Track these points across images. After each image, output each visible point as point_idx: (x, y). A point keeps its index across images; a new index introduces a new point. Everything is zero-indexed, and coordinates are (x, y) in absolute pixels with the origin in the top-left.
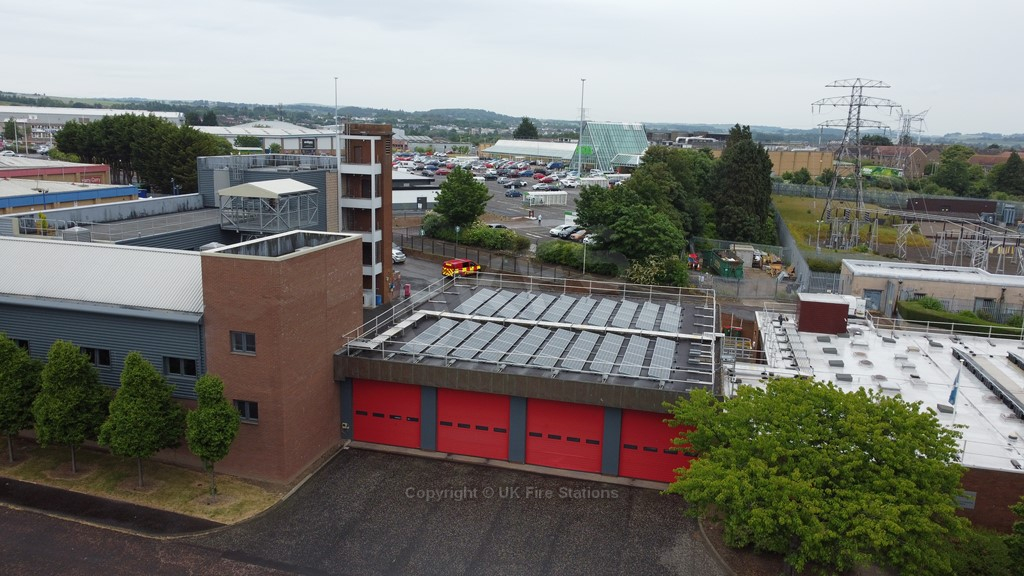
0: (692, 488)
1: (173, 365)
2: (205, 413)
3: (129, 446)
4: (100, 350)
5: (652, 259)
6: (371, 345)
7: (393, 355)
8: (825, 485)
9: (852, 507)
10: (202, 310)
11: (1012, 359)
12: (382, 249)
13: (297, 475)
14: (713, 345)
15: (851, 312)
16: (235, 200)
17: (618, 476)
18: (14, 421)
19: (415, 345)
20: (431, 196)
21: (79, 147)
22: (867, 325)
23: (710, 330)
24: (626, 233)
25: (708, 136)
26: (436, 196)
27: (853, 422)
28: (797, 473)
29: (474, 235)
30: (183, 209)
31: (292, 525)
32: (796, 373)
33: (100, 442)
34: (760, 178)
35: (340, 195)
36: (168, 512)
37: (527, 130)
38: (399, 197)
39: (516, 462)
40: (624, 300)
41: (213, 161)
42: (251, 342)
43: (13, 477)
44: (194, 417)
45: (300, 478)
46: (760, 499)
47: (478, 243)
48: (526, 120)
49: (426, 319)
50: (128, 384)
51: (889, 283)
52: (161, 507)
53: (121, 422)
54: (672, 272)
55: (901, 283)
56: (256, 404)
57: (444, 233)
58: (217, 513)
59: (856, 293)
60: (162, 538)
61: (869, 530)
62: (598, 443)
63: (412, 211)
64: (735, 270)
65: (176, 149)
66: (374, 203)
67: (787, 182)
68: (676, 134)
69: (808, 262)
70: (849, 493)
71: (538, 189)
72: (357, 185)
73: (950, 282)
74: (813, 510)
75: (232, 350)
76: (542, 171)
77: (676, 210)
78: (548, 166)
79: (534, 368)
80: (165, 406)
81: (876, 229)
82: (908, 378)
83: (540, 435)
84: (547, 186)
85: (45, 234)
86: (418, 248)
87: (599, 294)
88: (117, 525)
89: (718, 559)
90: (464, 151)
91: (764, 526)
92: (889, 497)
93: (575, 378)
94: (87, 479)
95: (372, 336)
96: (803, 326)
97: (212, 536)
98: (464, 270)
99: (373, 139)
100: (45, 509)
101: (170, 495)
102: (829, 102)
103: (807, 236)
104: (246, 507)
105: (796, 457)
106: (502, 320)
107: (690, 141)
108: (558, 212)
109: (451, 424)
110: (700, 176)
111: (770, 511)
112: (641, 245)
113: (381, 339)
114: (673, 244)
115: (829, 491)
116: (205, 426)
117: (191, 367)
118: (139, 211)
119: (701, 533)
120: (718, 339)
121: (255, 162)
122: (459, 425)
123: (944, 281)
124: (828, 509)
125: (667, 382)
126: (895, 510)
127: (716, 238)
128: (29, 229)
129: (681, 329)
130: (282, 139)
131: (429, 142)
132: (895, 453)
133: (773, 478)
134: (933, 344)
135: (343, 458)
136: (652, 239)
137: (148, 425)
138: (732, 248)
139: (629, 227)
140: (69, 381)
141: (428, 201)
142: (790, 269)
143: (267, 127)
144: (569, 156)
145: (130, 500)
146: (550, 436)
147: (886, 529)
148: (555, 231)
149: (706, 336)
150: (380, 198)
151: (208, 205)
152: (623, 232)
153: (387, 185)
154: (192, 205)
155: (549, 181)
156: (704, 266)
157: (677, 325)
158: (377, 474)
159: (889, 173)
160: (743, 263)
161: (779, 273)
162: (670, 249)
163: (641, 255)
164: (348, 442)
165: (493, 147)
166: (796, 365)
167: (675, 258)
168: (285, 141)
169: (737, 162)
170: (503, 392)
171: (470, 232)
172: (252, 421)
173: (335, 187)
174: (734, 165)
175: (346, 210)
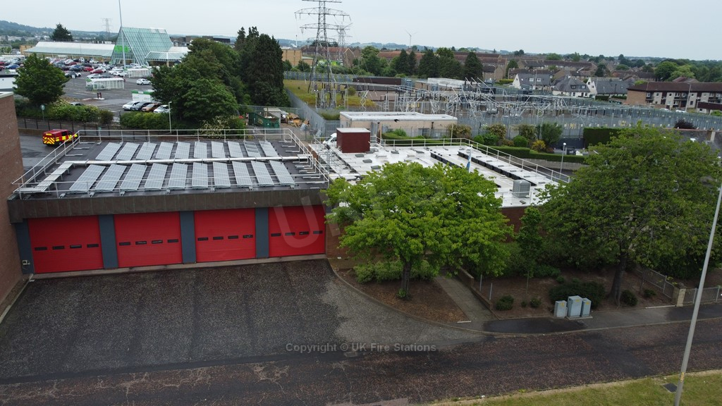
5: (218, 119)
7: (65, 195)
11: (461, 155)
17: (269, 257)
19: (81, 185)
23: (302, 152)
24: (197, 100)
29: (60, 111)
37: (61, 34)
39: (190, 263)
47: (65, 118)
48: (59, 27)
49: (73, 167)
51: (372, 123)
55: (379, 123)
57: (28, 111)
62: (252, 236)
64: (274, 124)
79: (193, 189)
81: (347, 95)
83: (207, 239)
84: (100, 75)
90: (7, 52)
95: (35, 183)
98: (64, 138)
102: (305, 12)
106: (142, 161)
112: (209, 109)
113: (45, 184)
119: (339, 280)
120: (310, 157)
122: (137, 243)
125: (295, 185)
127: (252, 105)
129: (280, 155)
134: (418, 152)
136: (217, 104)
138: (266, 110)
144: (109, 54)
146: (214, 238)
148: (128, 106)
149: (301, 157)
152: (194, 100)
155: (100, 72)
156: (250, 124)
157: (276, 153)
158: (75, 294)
159: (335, 65)
160: (278, 119)
161: (301, 125)
162: (231, 111)
163: (210, 117)
164: (32, 276)
165: (33, 48)
166: (354, 171)
167: (234, 117)
169: (260, 50)
170: (175, 209)
171: (54, 110)
174: (258, 52)
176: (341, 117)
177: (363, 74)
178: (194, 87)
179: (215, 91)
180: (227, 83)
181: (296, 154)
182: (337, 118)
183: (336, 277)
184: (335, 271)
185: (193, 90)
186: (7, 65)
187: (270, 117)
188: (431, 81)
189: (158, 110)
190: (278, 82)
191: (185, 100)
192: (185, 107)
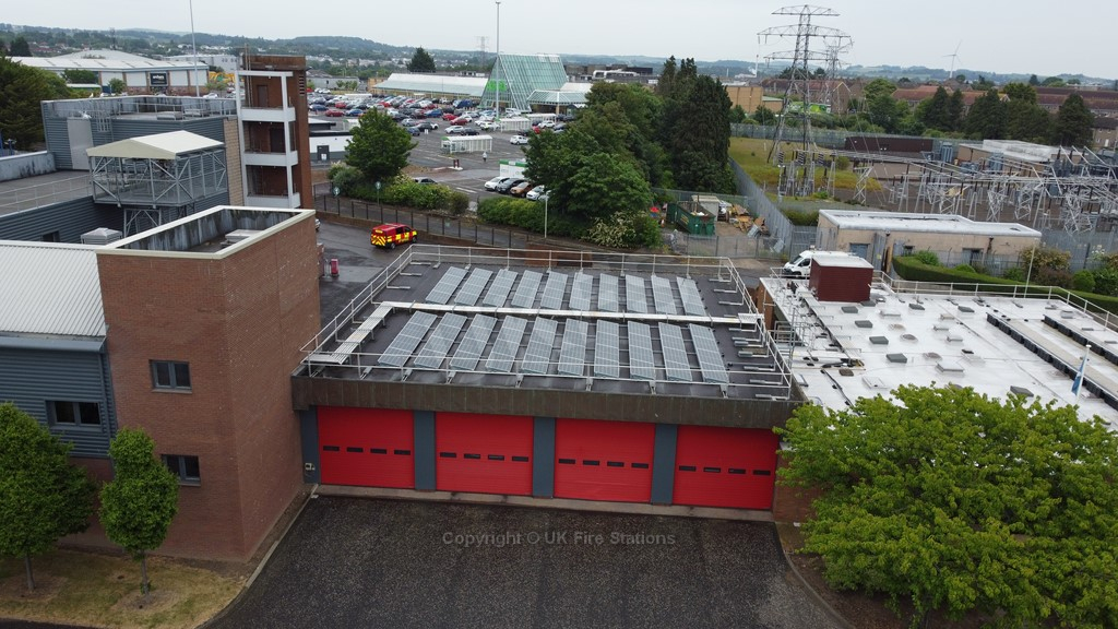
1: (62, 411)
2: (129, 486)
3: (11, 541)
5: (618, 217)
6: (339, 356)
7: (368, 371)
10: (103, 332)
11: (1048, 321)
13: (259, 545)
17: (673, 504)
19: (394, 354)
20: (338, 144)
22: (884, 289)
23: (745, 310)
24: (588, 187)
25: (628, 69)
26: (347, 144)
29: (400, 192)
30: (28, 174)
32: (843, 355)
34: (720, 119)
35: (243, 149)
37: (422, 62)
39: (543, 497)
41: (63, 106)
42: (183, 375)
44: (112, 493)
45: (263, 549)
47: (406, 202)
48: (420, 51)
49: (394, 313)
51: (876, 234)
52: (70, 622)
54: (642, 231)
55: (888, 235)
56: (196, 458)
57: (360, 189)
59: (842, 248)
62: (647, 466)
64: (707, 225)
66: (289, 159)
68: (594, 67)
69: (782, 211)
71: (452, 133)
72: (265, 136)
73: (939, 232)
75: (154, 387)
76: (450, 110)
77: (636, 158)
78: (456, 104)
79: (561, 378)
80: (62, 477)
81: (833, 173)
82: (960, 353)
83: (573, 462)
84: (462, 128)
86: (332, 210)
89: (824, 608)
90: (353, 88)
93: (617, 389)
96: (823, 295)
98: (398, 237)
99: (284, 75)
101: (80, 599)
102: (776, 32)
104: (197, 606)
106: (490, 310)
107: (609, 75)
109: (454, 455)
112: (606, 200)
114: (641, 198)
116: (131, 505)
117: (90, 413)
119: (794, 574)
122: (466, 456)
123: (932, 232)
125: (730, 388)
127: (675, 188)
129: (709, 310)
130: (124, 73)
134: (961, 309)
135: (313, 516)
136: (620, 193)
137: (38, 508)
138: (696, 199)
141: (334, 150)
142: (759, 221)
143: (101, 58)
144: (479, 93)
145: (19, 615)
146: (585, 462)
148: (491, 184)
149: (745, 319)
150: (296, 152)
151: (62, 167)
152: (585, 186)
153: (301, 131)
154: (39, 167)
155: (462, 123)
156: (668, 221)
157: (702, 305)
158: (367, 532)
159: (817, 109)
160: (714, 217)
161: (750, 228)
162: (639, 204)
163: (606, 213)
164: (317, 488)
165: (385, 82)
166: (836, 345)
167: (643, 214)
168: (128, 75)
169: (695, 101)
170: (527, 413)
171: (393, 189)
172: (192, 481)
173: (237, 139)
174: (692, 104)
175: (251, 169)
176: (820, 219)
177: (864, 128)
178: (587, 165)
179: (618, 173)
180: (638, 155)
181: (734, 312)
182: (813, 221)
183: (787, 565)
184: (786, 553)
186: (349, 108)
188: (990, 146)
189: (532, 193)
190: (720, 152)
191: (572, 185)
192: (571, 196)
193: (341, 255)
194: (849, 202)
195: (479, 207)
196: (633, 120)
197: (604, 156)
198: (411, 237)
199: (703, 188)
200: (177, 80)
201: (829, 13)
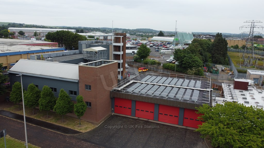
0: (203, 131)
1: (71, 92)
2: (78, 104)
3: (60, 112)
4: (54, 88)
5: (194, 69)
6: (119, 89)
7: (124, 92)
8: (240, 132)
9: (248, 138)
10: (78, 79)
12: (123, 65)
14: (210, 92)
15: (249, 84)
16: (87, 52)
17: (183, 126)
18: (34, 104)
19: (130, 90)
20: (136, 51)
21: (51, 38)
22: (254, 88)
23: (209, 88)
25: (210, 36)
26: (137, 51)
27: (249, 115)
28: (232, 128)
29: (147, 61)
30: (75, 54)
31: (99, 133)
32: (233, 100)
33: (54, 111)
34: (224, 47)
35: (113, 51)
36: (69, 129)
37: (161, 34)
38: (128, 51)
39: (156, 121)
40: (185, 79)
42: (90, 89)
43: (34, 118)
44: (76, 106)
45: (101, 122)
46: (221, 134)
47: (148, 63)
48: (161, 32)
49: (133, 83)
50: (61, 97)
51: (261, 76)
52: (67, 127)
53: (59, 106)
54: (199, 72)
56: (91, 103)
57: (139, 60)
58: (81, 129)
59: (251, 79)
60: (68, 135)
61: (252, 145)
62: (177, 117)
63: (131, 55)
64: (217, 72)
65: (74, 39)
66: (121, 53)
67: (232, 48)
68: (201, 35)
69: (237, 70)
70: (247, 134)
71: (163, 49)
72: (117, 48)
74: (236, 138)
75: (85, 89)
76: (164, 45)
77: (201, 55)
78: (167, 43)
79: (161, 96)
80: (69, 102)
81: (258, 61)
83: (162, 114)
84: (166, 49)
85: (42, 60)
86: (132, 64)
87: (179, 77)
88: (57, 131)
90: (145, 40)
91: (222, 142)
92: (258, 136)
93: (172, 100)
94: (50, 119)
95: (120, 87)
96: (235, 88)
97: (79, 135)
98: (144, 70)
99: (121, 37)
100: (41, 126)
101: (70, 124)
102: (245, 27)
103: (237, 63)
104: (88, 128)
105: (232, 124)
106: (153, 84)
107: (205, 37)
108: (169, 55)
110: (208, 47)
111: (224, 138)
112: (191, 65)
113: (122, 88)
114: (199, 65)
115: (241, 133)
116: (78, 108)
117: (75, 93)
118: (64, 54)
119: (205, 142)
120: (211, 90)
121: (92, 42)
122: (141, 110)
124: (241, 138)
125: (197, 102)
126: (260, 140)
127: (212, 63)
128: (39, 58)
129: (201, 88)
131: (136, 37)
132: (261, 124)
133: (225, 129)
135: (112, 117)
136: (194, 63)
137: (65, 107)
138: (216, 66)
139: (187, 60)
140: (47, 95)
141: (135, 52)
142: (232, 72)
143: (96, 33)
144: (172, 41)
145: (60, 125)
146: (165, 114)
147: (257, 145)
148: (168, 60)
149: (208, 90)
150: (123, 52)
151: (81, 53)
152: (186, 61)
153: (125, 48)
154: (77, 53)
155: (167, 47)
156: (208, 70)
157: (200, 86)
158: (120, 122)
159: (262, 46)
160: (218, 70)
161: (229, 73)
162: (199, 66)
163: (191, 67)
164: (113, 113)
165: (152, 38)
166: (233, 98)
167: (200, 68)
168: (100, 37)
169: (218, 43)
170: (153, 102)
171: (145, 60)
172: (90, 107)
173: (112, 49)
174: (217, 44)
175: (114, 54)
176: (247, 72)
178: (187, 56)
179: (194, 59)
183: (204, 140)
185: (186, 58)
187: (216, 69)
189: (176, 63)
190: (224, 55)
191: (183, 61)
192: (183, 63)
193: (132, 73)
194: (260, 69)
195: (163, 65)
196: (202, 47)
197: (191, 55)
198: (147, 70)
199: (219, 63)
200: (109, 38)
201: (260, 22)
